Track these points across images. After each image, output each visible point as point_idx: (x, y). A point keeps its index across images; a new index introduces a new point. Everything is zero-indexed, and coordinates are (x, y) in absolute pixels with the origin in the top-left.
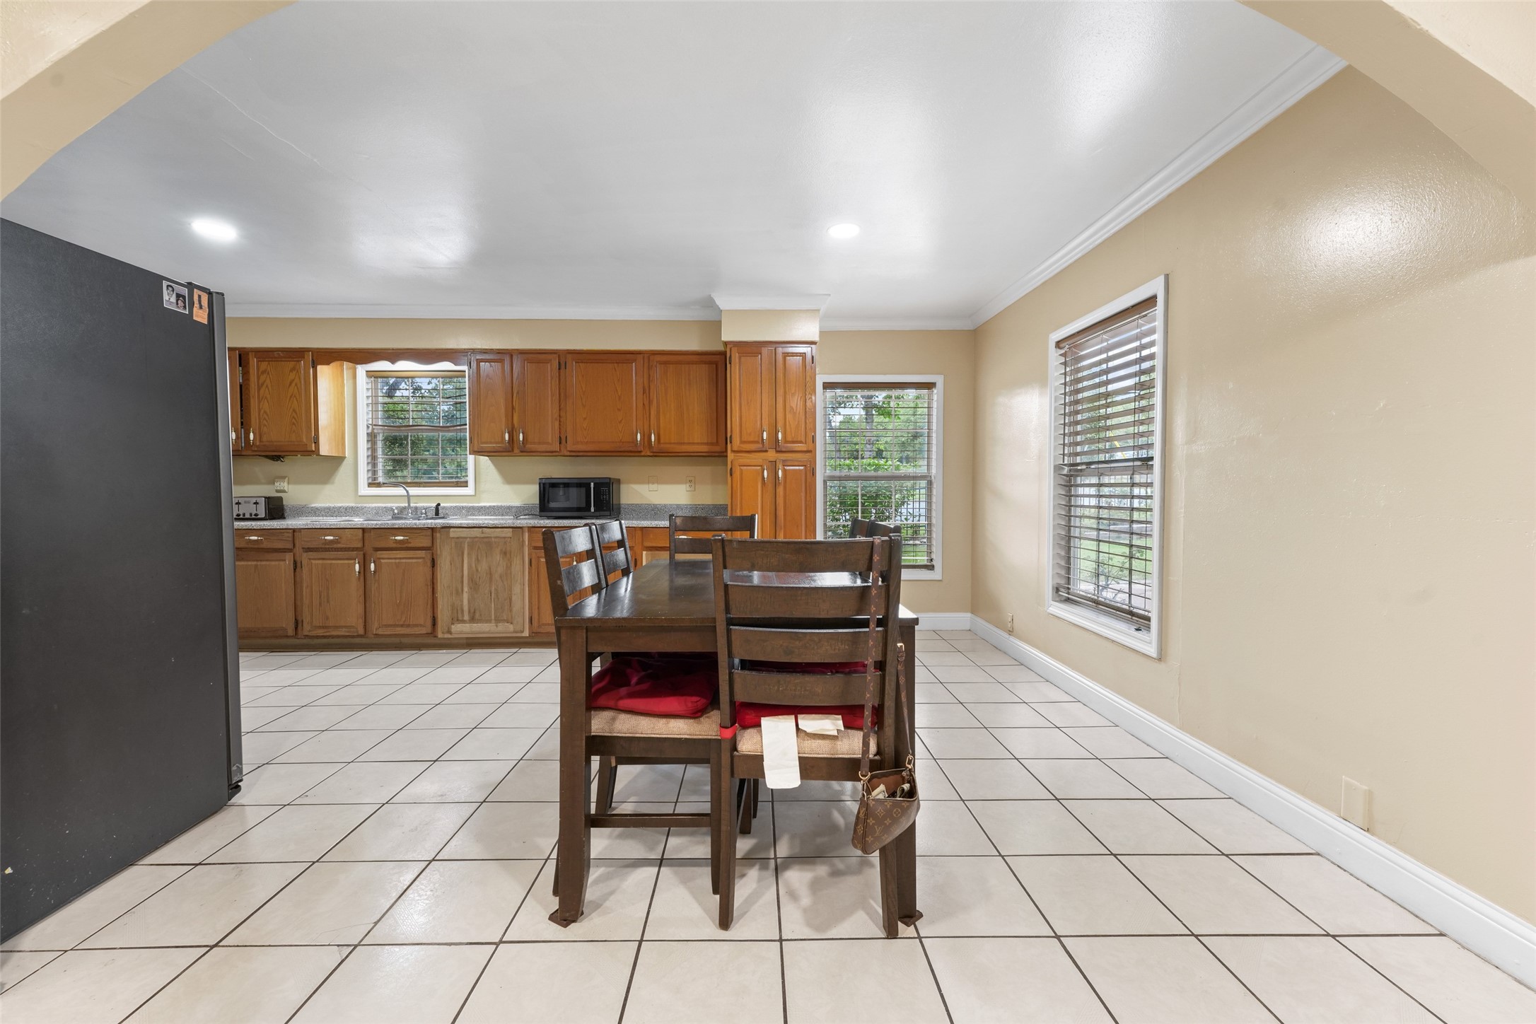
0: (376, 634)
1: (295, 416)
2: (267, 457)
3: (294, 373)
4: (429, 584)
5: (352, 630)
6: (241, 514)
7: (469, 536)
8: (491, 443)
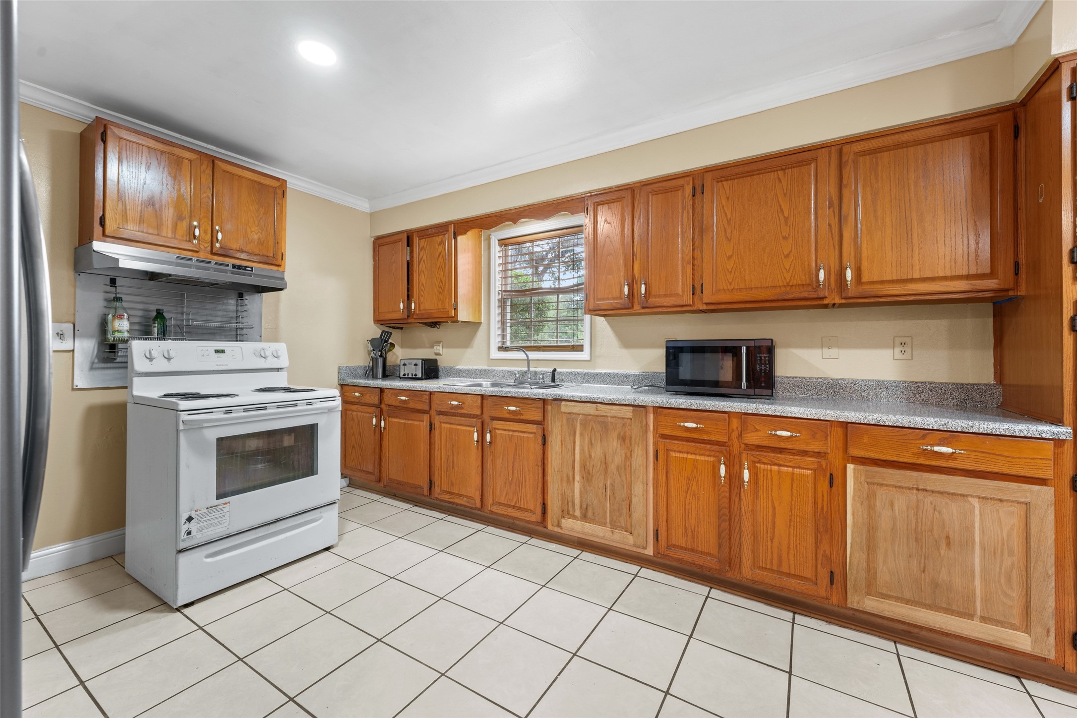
0: (490, 511)
1: (442, 286)
2: (425, 324)
3: (442, 245)
4: (540, 464)
5: (471, 501)
6: (406, 373)
7: (582, 412)
8: (608, 299)
